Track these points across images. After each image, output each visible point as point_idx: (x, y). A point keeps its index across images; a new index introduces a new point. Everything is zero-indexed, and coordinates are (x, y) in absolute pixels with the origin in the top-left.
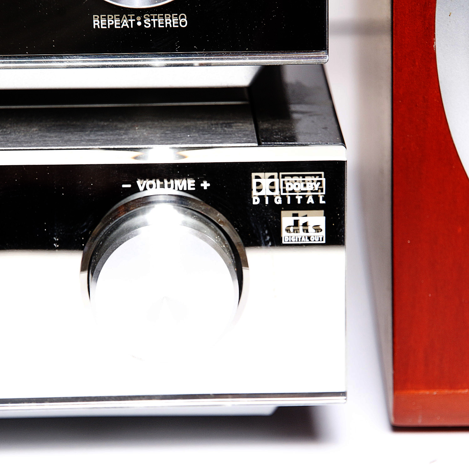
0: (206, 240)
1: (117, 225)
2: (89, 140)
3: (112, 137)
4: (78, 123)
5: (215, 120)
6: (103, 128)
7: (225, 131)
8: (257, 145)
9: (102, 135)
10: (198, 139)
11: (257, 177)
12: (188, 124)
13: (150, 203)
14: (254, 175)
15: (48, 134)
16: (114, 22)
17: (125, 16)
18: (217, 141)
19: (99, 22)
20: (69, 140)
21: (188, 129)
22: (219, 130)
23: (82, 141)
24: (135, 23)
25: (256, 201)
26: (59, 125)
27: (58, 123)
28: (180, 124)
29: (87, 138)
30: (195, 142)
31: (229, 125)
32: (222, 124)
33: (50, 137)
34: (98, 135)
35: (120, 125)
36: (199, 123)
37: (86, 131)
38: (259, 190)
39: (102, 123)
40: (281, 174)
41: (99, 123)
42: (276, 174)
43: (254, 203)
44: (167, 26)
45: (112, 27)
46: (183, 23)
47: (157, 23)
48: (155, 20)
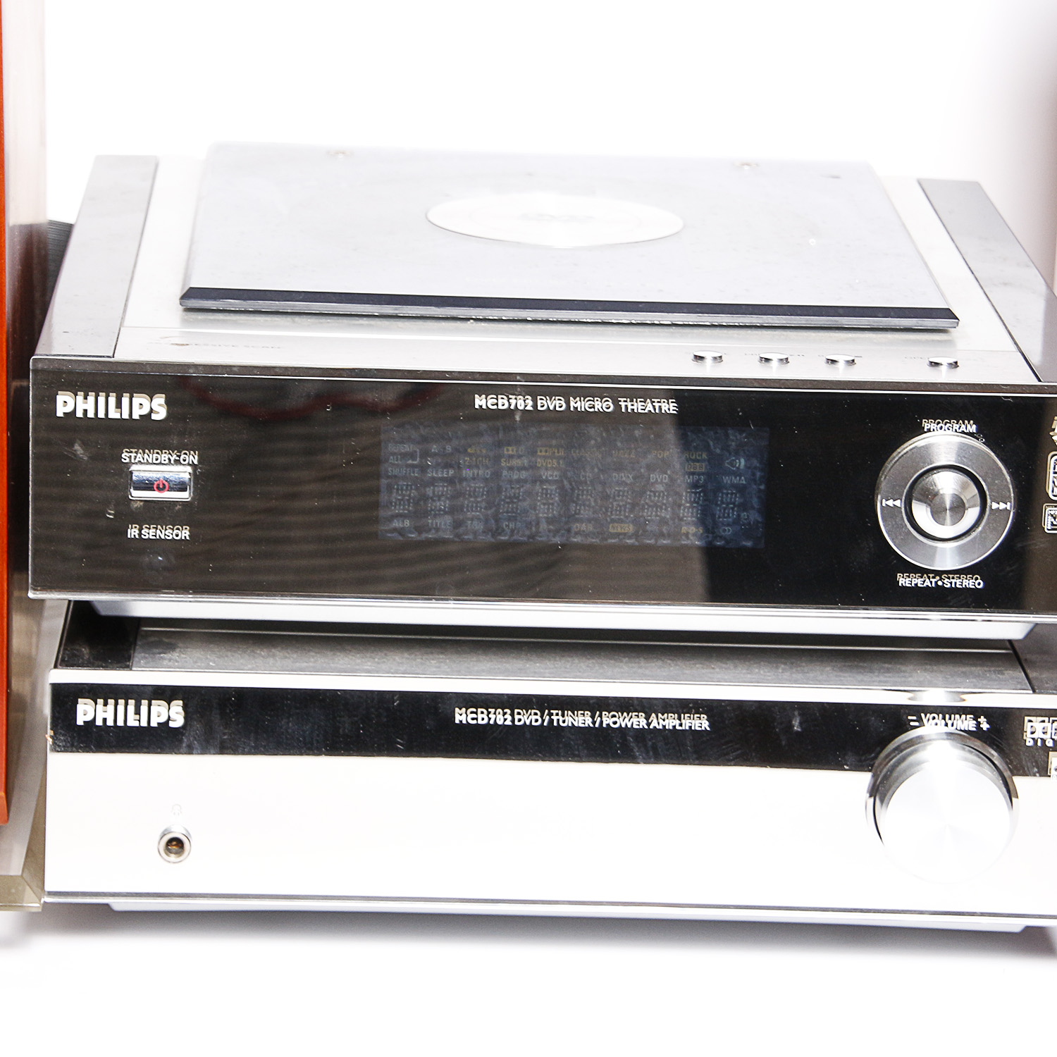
0: (984, 774)
1: (904, 759)
2: (880, 681)
3: (899, 680)
4: (865, 665)
5: (987, 666)
6: (888, 670)
7: (999, 677)
8: (1031, 692)
9: (890, 677)
10: (977, 684)
11: (1030, 721)
12: (964, 669)
13: (925, 741)
14: (1027, 719)
15: (841, 674)
16: (918, 581)
17: (925, 575)
18: (995, 687)
19: (904, 581)
20: (862, 681)
21: (965, 674)
22: (994, 676)
23: (874, 682)
24: (936, 582)
25: (1030, 743)
26: (849, 666)
27: (847, 664)
28: (956, 669)
29: (878, 679)
30: (975, 687)
31: (1001, 673)
32: (994, 672)
33: (844, 677)
34: (886, 677)
35: (903, 668)
36: (973, 669)
37: (874, 673)
38: (1032, 733)
39: (886, 665)
40: (1051, 719)
41: (884, 665)
42: (1046, 719)
43: (1028, 744)
44: (964, 586)
45: (916, 585)
46: (979, 584)
47: (956, 583)
48: (953, 581)
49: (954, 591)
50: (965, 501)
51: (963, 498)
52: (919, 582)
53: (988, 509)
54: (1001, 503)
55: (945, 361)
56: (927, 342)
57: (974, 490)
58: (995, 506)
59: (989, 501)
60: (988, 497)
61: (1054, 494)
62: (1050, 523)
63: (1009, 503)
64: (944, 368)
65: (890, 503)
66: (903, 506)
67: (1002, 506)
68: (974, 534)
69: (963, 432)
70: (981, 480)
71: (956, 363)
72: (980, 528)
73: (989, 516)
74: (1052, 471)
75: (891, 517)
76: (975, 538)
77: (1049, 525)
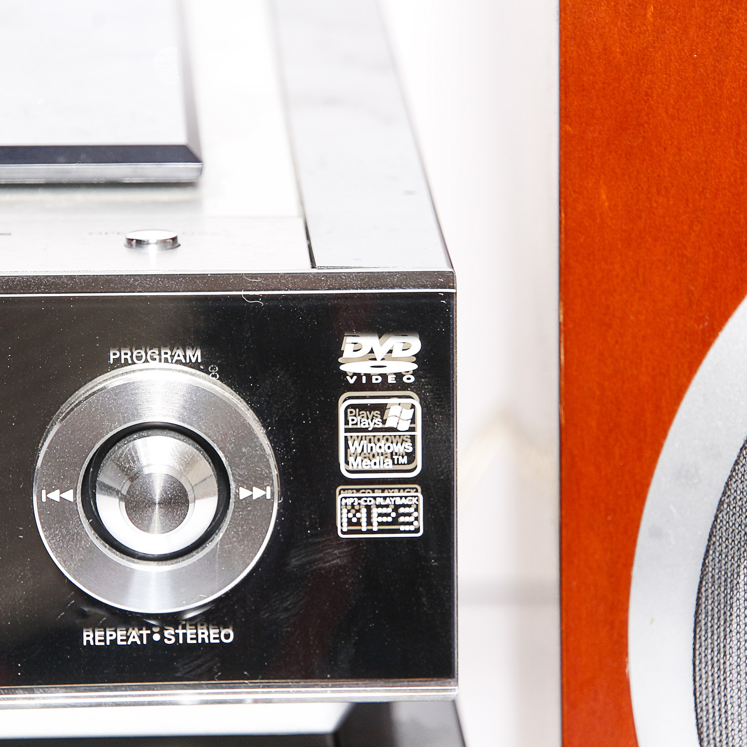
19: (92, 636)
24: (149, 636)
44: (200, 641)
45: (114, 642)
46: (227, 636)
47: (185, 635)
48: (180, 632)
49: (183, 649)
50: (188, 488)
51: (183, 481)
52: (119, 635)
53: (232, 501)
54: (254, 488)
55: (152, 236)
56: (156, 203)
57: (205, 468)
58: (244, 493)
59: (233, 485)
60: (231, 478)
61: (350, 468)
62: (345, 520)
63: (268, 489)
64: (152, 250)
65: (55, 496)
66: (79, 500)
67: (257, 493)
68: (210, 546)
69: (179, 362)
70: (216, 449)
71: (174, 239)
72: (220, 535)
73: (234, 512)
74: (342, 426)
75: (59, 522)
76: (213, 551)
77: (345, 524)
